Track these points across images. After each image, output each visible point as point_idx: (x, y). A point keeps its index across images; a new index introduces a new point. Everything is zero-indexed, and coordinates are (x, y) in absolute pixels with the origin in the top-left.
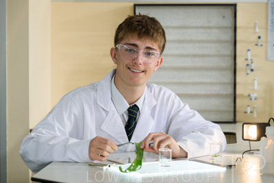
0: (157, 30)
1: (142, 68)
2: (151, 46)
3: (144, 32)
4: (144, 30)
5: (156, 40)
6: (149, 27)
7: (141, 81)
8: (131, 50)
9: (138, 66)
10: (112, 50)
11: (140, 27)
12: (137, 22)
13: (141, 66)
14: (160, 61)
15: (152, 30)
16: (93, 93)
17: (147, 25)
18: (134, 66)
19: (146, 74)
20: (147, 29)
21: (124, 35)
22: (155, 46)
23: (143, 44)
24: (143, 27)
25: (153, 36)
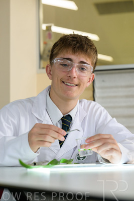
0: (91, 46)
1: (76, 81)
2: (85, 61)
3: (78, 47)
4: (78, 45)
5: (89, 56)
6: (84, 43)
7: (75, 95)
8: (65, 65)
9: (72, 80)
10: (47, 67)
11: (75, 42)
12: (71, 38)
13: (75, 79)
14: (92, 78)
15: (86, 46)
16: (29, 105)
17: (81, 41)
18: (68, 80)
19: (79, 87)
20: (81, 45)
21: (59, 50)
22: (89, 61)
23: (77, 58)
24: (77, 42)
25: (86, 51)
